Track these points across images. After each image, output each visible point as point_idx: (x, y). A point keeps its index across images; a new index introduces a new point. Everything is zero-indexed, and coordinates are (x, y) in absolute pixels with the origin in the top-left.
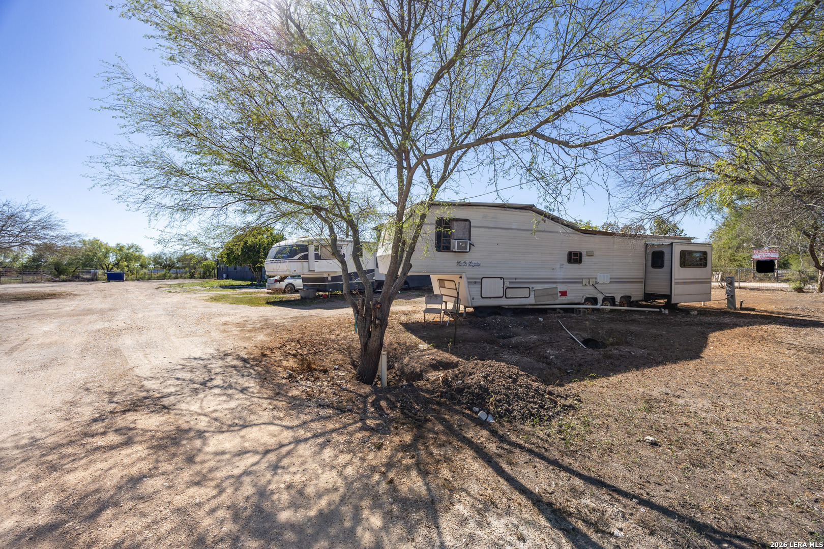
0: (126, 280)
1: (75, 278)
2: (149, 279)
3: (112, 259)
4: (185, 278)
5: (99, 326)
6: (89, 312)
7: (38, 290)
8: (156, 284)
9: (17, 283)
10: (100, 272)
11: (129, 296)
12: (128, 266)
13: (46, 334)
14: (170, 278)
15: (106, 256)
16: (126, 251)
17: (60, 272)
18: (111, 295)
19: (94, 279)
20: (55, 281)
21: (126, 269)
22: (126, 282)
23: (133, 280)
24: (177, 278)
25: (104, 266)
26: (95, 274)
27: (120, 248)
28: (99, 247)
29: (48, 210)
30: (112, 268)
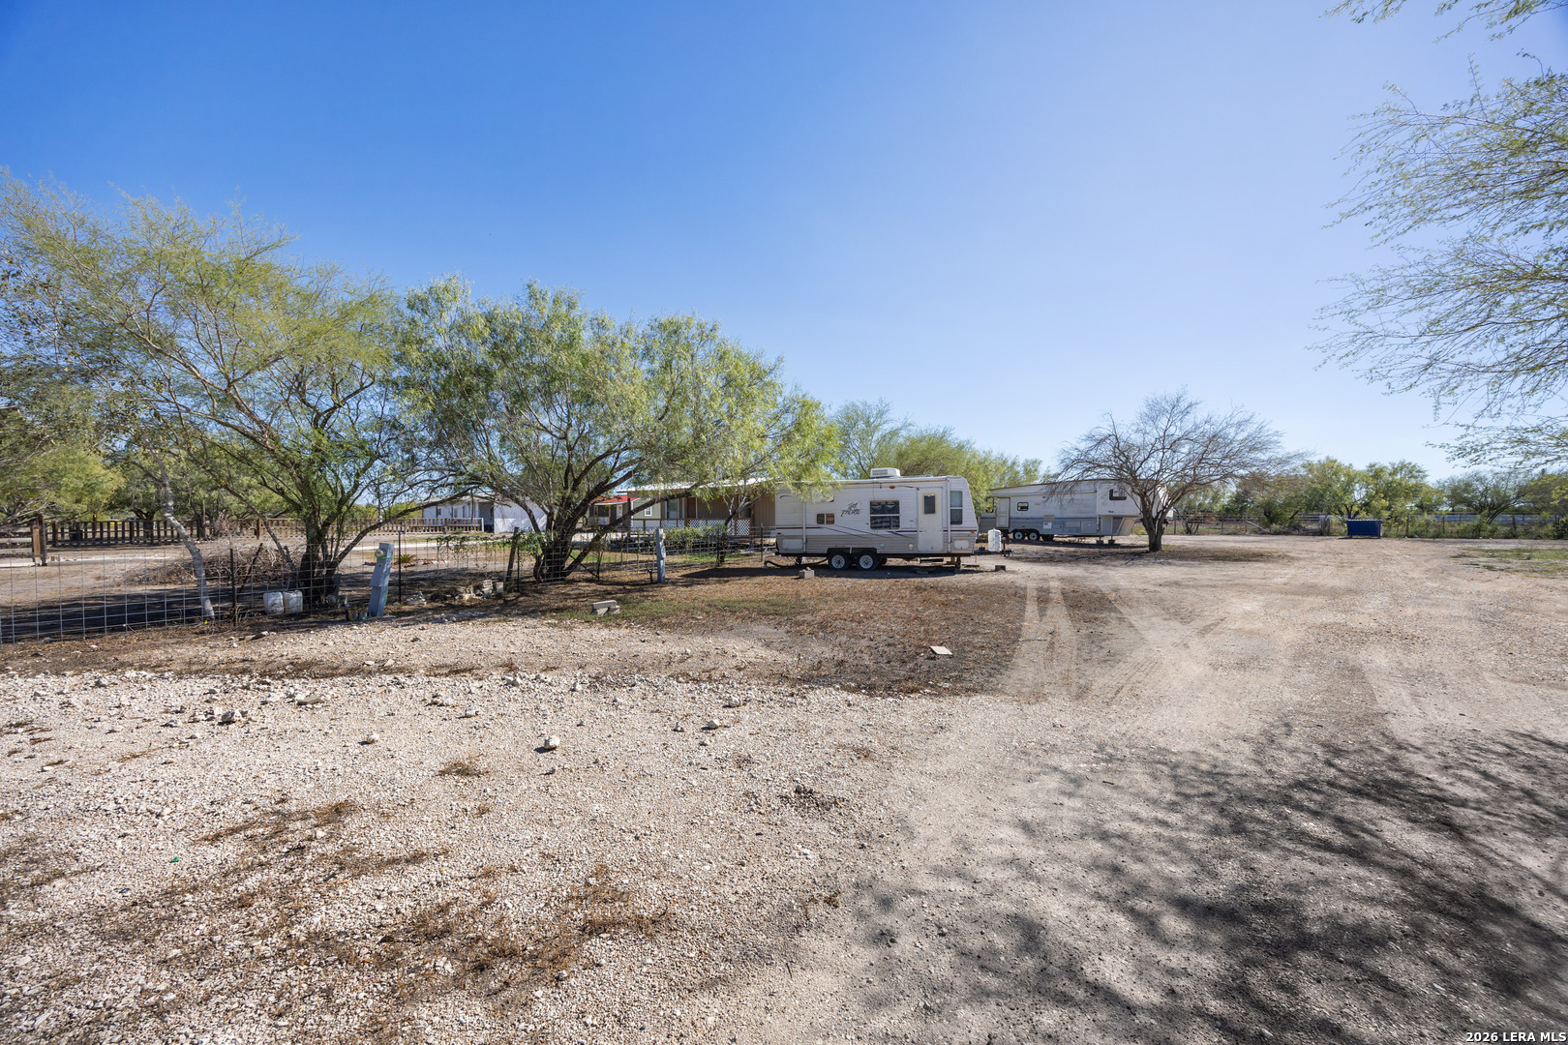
0: (1385, 536)
1: (1294, 529)
2: (1437, 536)
3: (1358, 494)
5: (1328, 617)
6: (1312, 590)
7: (1240, 545)
8: (1453, 547)
9: (1216, 534)
10: (1334, 519)
11: (1389, 568)
12: (1389, 509)
13: (1247, 615)
14: (1493, 534)
15: (1347, 488)
16: (1387, 477)
17: (1271, 519)
18: (1352, 564)
19: (1324, 532)
20: (1264, 534)
21: (1386, 514)
22: (1384, 540)
23: (1399, 537)
24: (1514, 536)
25: (1343, 509)
26: (1326, 523)
27: (1376, 473)
28: (1335, 474)
29: (1258, 419)
30: (1357, 513)
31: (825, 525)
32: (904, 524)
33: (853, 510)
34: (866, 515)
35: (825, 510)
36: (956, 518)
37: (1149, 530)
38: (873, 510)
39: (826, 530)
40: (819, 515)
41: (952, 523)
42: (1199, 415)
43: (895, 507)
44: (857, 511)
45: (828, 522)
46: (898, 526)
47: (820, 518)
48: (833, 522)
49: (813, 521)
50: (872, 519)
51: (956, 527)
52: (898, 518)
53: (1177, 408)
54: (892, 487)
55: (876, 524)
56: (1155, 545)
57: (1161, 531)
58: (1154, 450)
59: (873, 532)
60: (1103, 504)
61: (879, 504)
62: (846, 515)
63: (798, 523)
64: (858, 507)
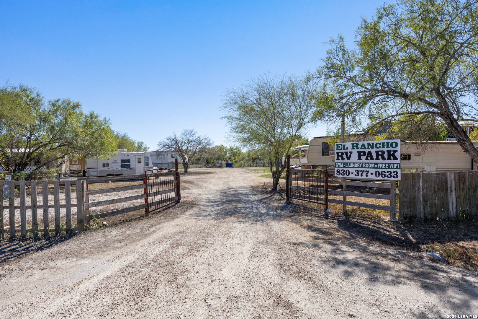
0: (234, 167)
1: (214, 166)
2: (244, 167)
3: (228, 155)
4: (260, 167)
6: (222, 178)
7: (204, 171)
8: (245, 169)
9: (195, 168)
10: (223, 162)
11: (234, 174)
12: (234, 160)
14: (253, 166)
15: (226, 154)
16: (234, 151)
17: (208, 163)
18: (228, 173)
19: (220, 167)
20: (207, 167)
21: (234, 161)
22: (233, 168)
23: (236, 167)
24: (257, 167)
25: (225, 159)
26: (221, 164)
27: (231, 149)
28: (223, 149)
29: (209, 138)
30: (228, 161)
31: (106, 167)
32: (132, 166)
33: (116, 162)
34: (120, 163)
35: (106, 162)
36: (147, 164)
37: (185, 167)
38: (122, 162)
39: (106, 169)
40: (103, 164)
41: (146, 166)
42: (197, 135)
43: (129, 161)
44: (117, 163)
45: (107, 166)
46: (130, 167)
47: (104, 165)
48: (109, 166)
49: (101, 166)
50: (122, 165)
51: (147, 167)
52: (130, 164)
53: (192, 133)
54: (128, 155)
55: (123, 166)
56: (186, 171)
57: (188, 167)
58: (185, 143)
59: (122, 169)
60: (170, 159)
61: (123, 160)
62: (113, 164)
63: (96, 167)
64: (117, 161)
